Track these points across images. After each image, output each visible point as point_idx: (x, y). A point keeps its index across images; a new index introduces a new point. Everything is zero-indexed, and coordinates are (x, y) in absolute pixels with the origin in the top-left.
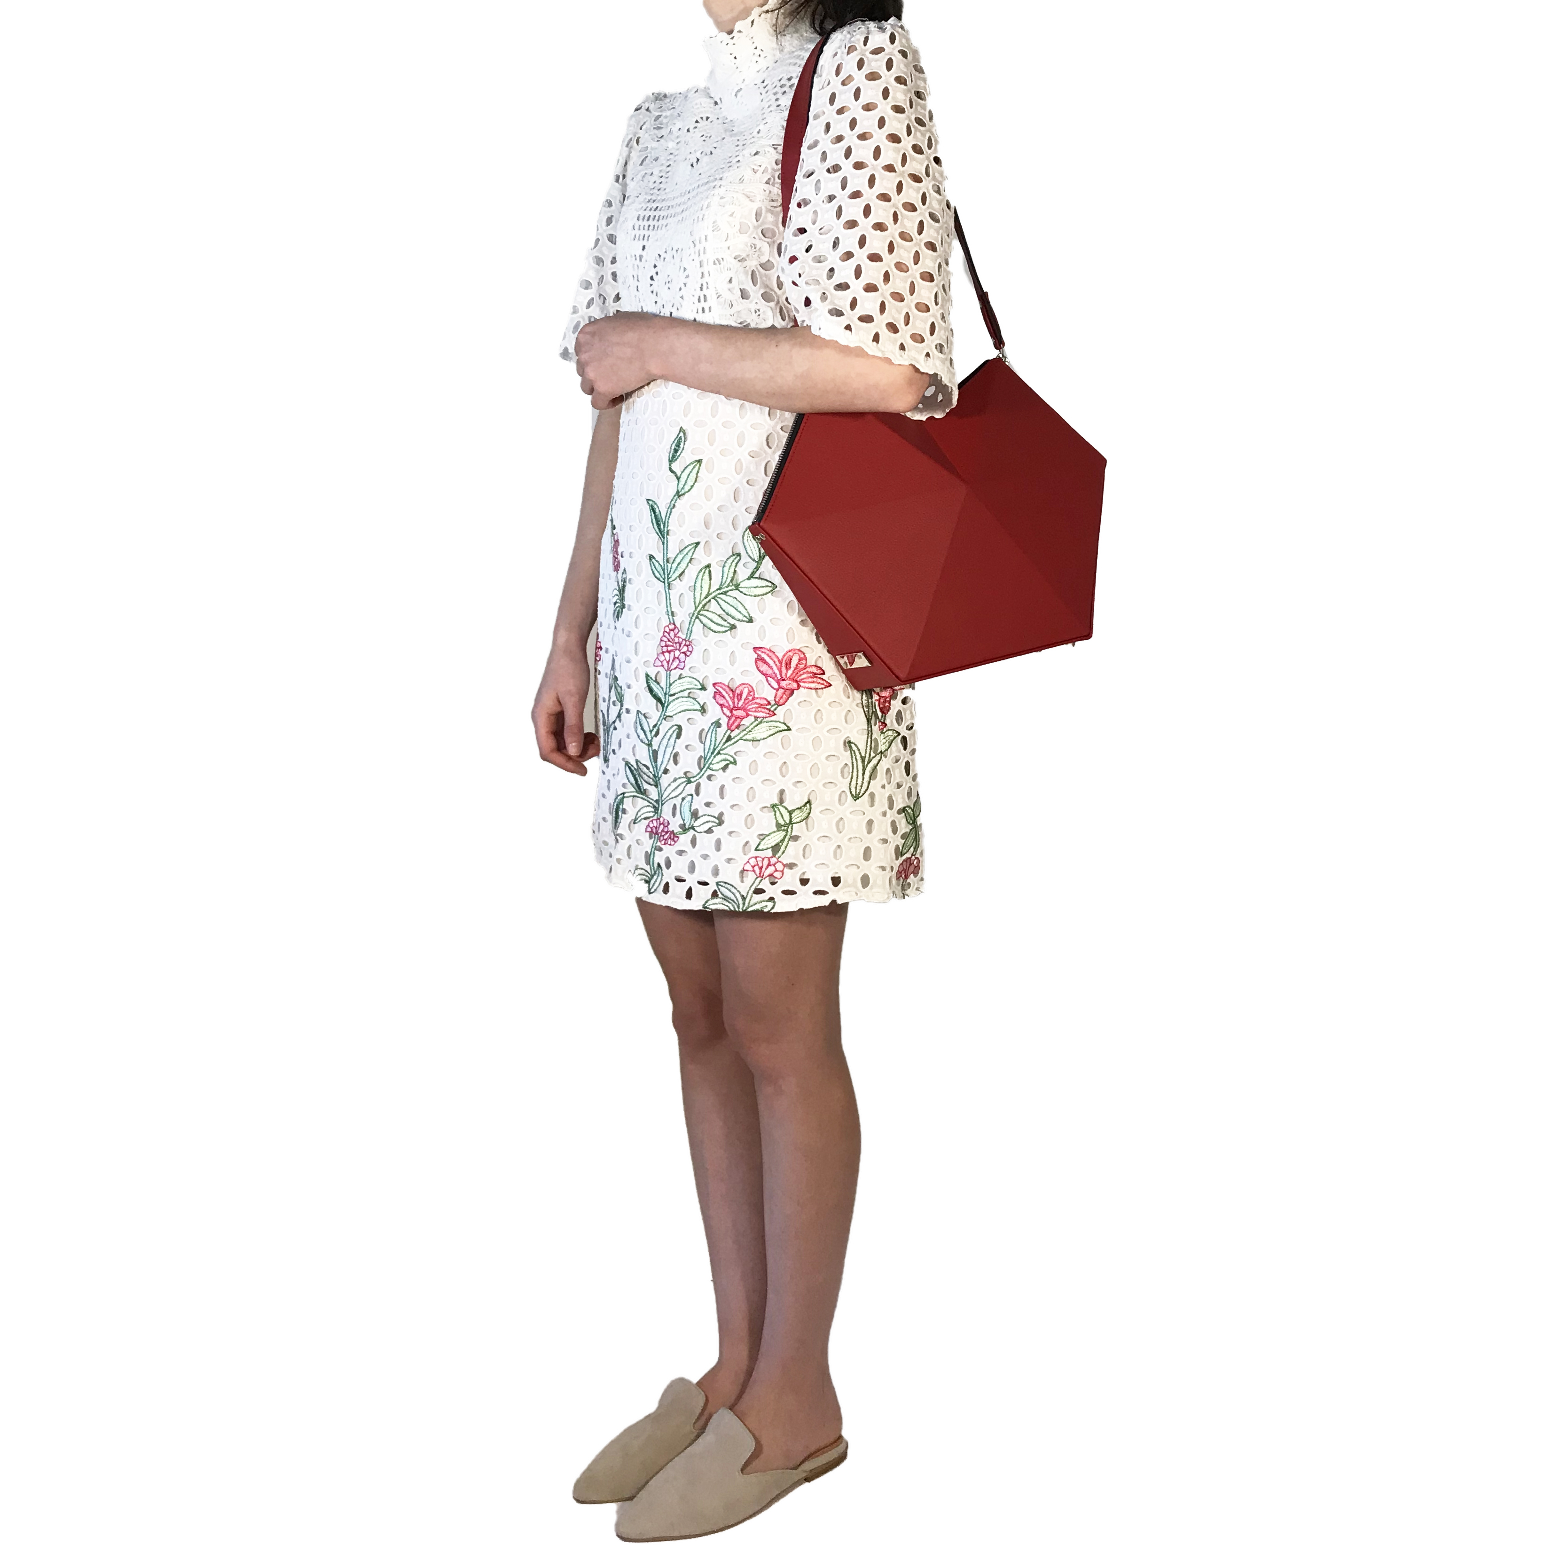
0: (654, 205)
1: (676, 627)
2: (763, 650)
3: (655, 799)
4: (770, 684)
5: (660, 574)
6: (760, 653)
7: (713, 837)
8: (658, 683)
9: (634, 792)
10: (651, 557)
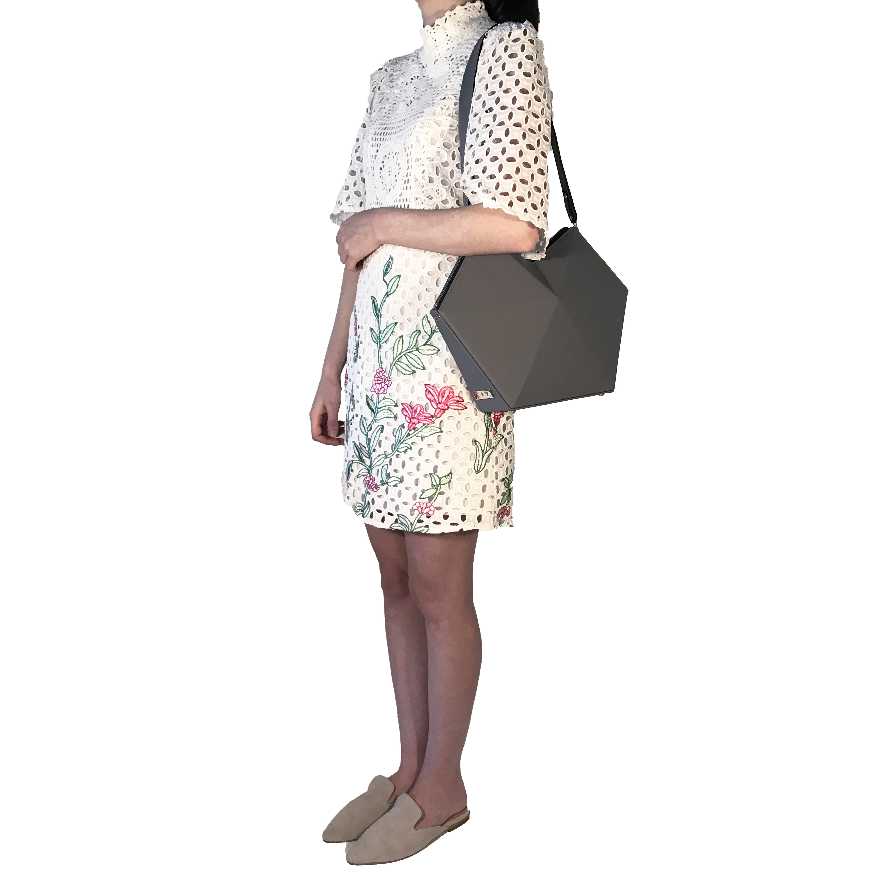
0: (384, 127)
1: (383, 370)
2: (430, 386)
3: (368, 466)
4: (432, 406)
5: (376, 339)
6: (428, 387)
7: (397, 489)
8: (372, 401)
9: (358, 460)
10: (372, 329)
